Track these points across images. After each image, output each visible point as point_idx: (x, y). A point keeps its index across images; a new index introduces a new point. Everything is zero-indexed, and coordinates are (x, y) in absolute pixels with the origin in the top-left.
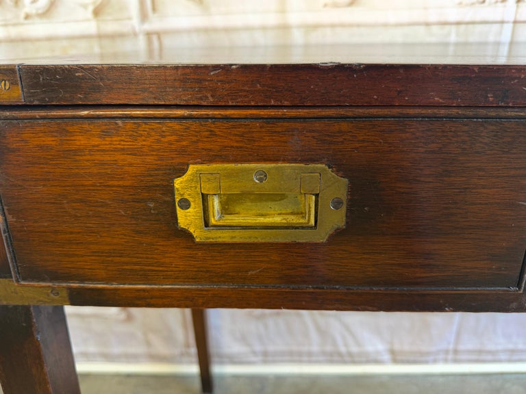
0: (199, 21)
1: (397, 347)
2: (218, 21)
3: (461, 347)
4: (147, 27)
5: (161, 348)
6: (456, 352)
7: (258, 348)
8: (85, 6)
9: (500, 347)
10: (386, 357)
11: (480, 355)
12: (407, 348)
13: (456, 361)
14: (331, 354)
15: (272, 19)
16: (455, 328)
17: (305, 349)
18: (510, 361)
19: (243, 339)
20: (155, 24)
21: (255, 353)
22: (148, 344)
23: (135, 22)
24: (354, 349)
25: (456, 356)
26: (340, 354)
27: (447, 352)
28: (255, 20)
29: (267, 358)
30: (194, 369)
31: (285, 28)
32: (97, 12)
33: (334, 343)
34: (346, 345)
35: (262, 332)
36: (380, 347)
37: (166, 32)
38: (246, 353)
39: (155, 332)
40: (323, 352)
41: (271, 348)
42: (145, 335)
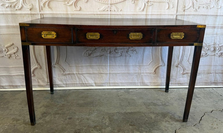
0: (51, 12)
1: (96, 82)
2: (55, 12)
3: (110, 82)
4: (40, 13)
5: (42, 83)
6: (109, 83)
7: (65, 83)
8: (28, 8)
9: (119, 82)
12: (98, 82)
13: (110, 86)
14: (81, 84)
15: (65, 13)
16: (108, 77)
17: (76, 83)
18: (122, 86)
19: (61, 81)
20: (42, 12)
21: (64, 84)
22: (38, 82)
23: (38, 12)
24: (87, 82)
26: (83, 84)
27: (108, 83)
28: (62, 13)
29: (67, 85)
30: (49, 89)
31: (68, 14)
32: (30, 10)
33: (82, 81)
34: (85, 82)
35: (66, 79)
36: (93, 82)
37: (44, 14)
38: (62, 84)
39: (40, 79)
40: (80, 84)
41: (68, 83)
42: (38, 80)
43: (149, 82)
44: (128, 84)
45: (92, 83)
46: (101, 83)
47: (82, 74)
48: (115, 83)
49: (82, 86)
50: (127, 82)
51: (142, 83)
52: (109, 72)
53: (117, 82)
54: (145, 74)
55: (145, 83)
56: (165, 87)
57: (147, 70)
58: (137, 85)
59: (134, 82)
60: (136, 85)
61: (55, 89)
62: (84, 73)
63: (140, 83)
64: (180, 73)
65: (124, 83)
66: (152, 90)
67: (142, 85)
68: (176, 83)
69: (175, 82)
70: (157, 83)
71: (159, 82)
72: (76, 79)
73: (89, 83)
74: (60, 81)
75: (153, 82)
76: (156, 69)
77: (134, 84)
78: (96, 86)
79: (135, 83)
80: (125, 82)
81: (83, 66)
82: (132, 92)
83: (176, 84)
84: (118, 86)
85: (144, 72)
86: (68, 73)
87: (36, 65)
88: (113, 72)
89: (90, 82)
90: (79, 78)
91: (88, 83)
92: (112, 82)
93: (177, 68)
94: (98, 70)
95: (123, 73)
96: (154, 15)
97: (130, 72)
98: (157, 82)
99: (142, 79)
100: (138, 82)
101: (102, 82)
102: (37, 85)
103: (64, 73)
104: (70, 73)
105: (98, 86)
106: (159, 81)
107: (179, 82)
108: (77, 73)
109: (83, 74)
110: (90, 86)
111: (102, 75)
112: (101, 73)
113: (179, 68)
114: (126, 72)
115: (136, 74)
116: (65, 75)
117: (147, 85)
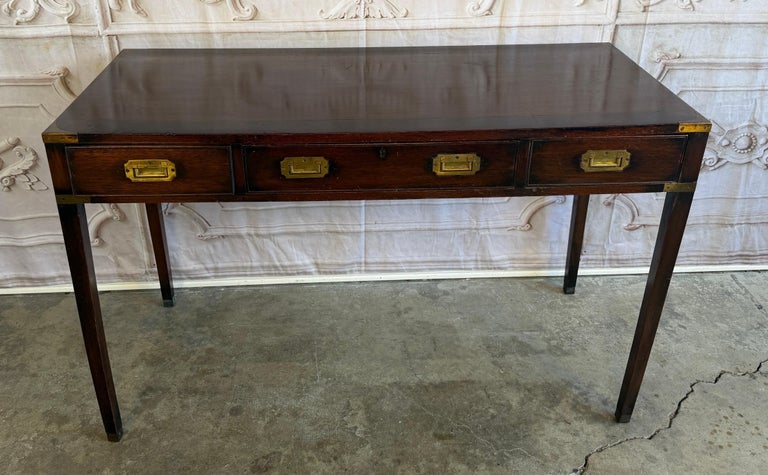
0: (146, 28)
1: (320, 261)
2: (161, 29)
3: (369, 260)
4: (108, 31)
5: (130, 269)
6: (366, 263)
7: (210, 265)
8: (62, 16)
9: (400, 260)
10: (313, 269)
11: (385, 267)
12: (327, 261)
13: (368, 271)
14: (269, 267)
15: (198, 28)
16: (363, 244)
17: (249, 264)
18: (410, 271)
19: (197, 258)
20: (114, 30)
21: (207, 269)
22: (119, 265)
23: (100, 28)
24: (286, 263)
25: (367, 267)
26: (276, 267)
27: (360, 263)
28: (186, 28)
29: (218, 272)
30: (157, 285)
31: (209, 33)
32: (70, 21)
33: (271, 259)
34: (279, 261)
35: (212, 252)
36: (307, 261)
37: (122, 35)
38: (201, 269)
39: (123, 254)
40: (263, 267)
41: (220, 265)
42: (115, 258)
43: (505, 257)
44: (433, 265)
45: (305, 265)
46: (339, 265)
47: (269, 236)
48: (385, 263)
49: (270, 275)
50: (429, 259)
51: (482, 261)
52: (363, 229)
53: (391, 260)
54: (493, 232)
55: (491, 261)
56: (562, 272)
57: (500, 217)
58: (465, 269)
59: (452, 258)
60: (461, 269)
61: (176, 284)
62: (273, 231)
63: (476, 261)
64: (619, 227)
65: (418, 262)
66: (518, 282)
67: (483, 269)
68: (604, 260)
69: (600, 257)
70: (535, 259)
71: (543, 256)
72: (248, 253)
73: (296, 266)
74: (192, 259)
75: (522, 256)
76: (534, 213)
77: (455, 264)
78: (320, 273)
79: (458, 261)
80: (422, 259)
81: (272, 209)
82: (446, 293)
83: (602, 263)
84: (397, 271)
85: (491, 224)
86: (221, 232)
87: (105, 210)
88: (377, 229)
89: (300, 263)
90: (260, 250)
91: (291, 266)
92: (377, 260)
93: (609, 209)
94: (326, 221)
95: (416, 230)
96: (532, 29)
97: (440, 227)
98: (536, 256)
99: (483, 249)
100: (469, 259)
101: (340, 262)
102: (114, 275)
103: (207, 233)
104: (228, 232)
105: (325, 273)
106: (545, 255)
107: (614, 257)
108: (252, 232)
109: (274, 235)
110: (298, 274)
111: (341, 237)
112: (337, 232)
113: (615, 210)
114: (427, 226)
115: (463, 232)
116: (211, 240)
117: (500, 269)
